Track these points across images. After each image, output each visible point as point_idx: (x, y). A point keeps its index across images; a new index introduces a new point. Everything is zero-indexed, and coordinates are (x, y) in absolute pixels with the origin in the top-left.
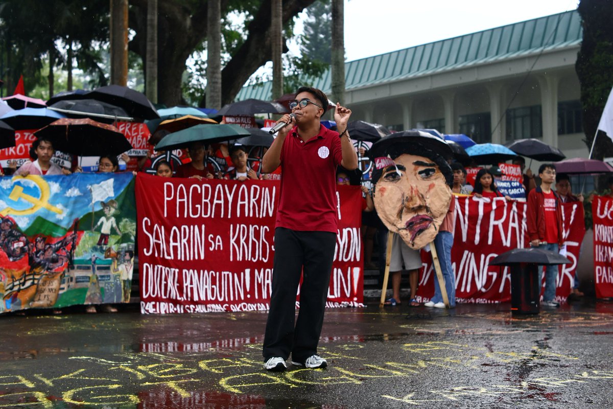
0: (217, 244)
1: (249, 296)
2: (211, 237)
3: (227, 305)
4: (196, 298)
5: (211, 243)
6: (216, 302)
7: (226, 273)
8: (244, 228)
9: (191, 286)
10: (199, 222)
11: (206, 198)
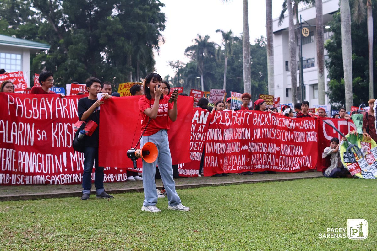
0: (43, 136)
1: (66, 170)
2: (39, 131)
3: (49, 176)
4: (26, 171)
5: (39, 135)
6: (41, 174)
7: (49, 155)
8: (61, 125)
9: (24, 162)
10: (31, 121)
11: (35, 106)
